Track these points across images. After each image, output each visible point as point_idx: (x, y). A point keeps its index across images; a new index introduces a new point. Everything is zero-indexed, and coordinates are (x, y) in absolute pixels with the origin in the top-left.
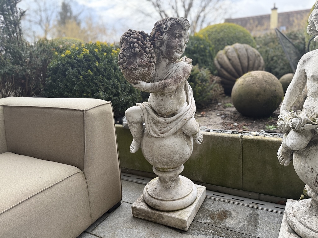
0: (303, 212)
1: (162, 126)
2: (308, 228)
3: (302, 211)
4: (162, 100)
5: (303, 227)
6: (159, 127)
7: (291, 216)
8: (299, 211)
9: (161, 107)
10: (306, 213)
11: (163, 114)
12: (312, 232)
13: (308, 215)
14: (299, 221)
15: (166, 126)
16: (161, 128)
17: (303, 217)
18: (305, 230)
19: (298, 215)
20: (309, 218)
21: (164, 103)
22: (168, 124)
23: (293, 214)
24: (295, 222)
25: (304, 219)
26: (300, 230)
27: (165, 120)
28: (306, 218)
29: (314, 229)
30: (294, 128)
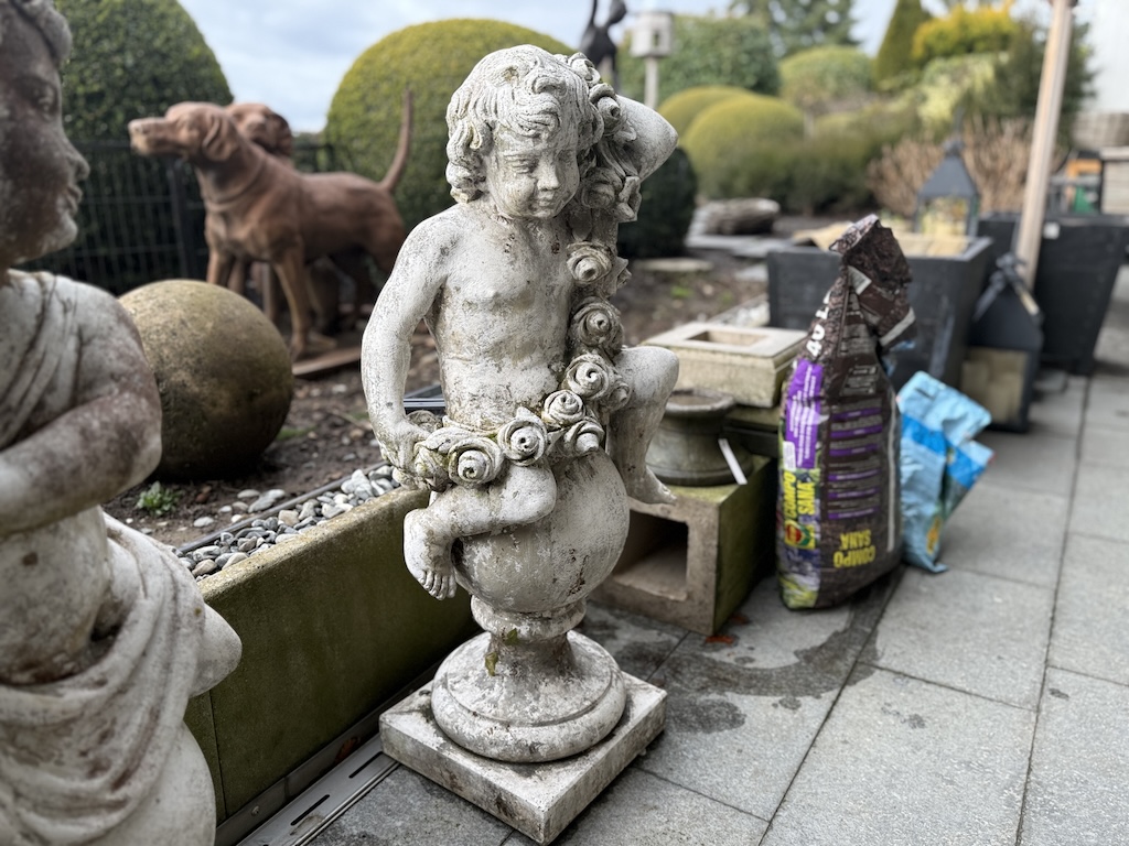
0: (507, 699)
1: (85, 735)
2: (564, 720)
3: (503, 698)
4: (30, 560)
5: (555, 728)
6: (70, 756)
7: (504, 733)
8: (500, 703)
9: (44, 610)
10: (519, 694)
11: (50, 658)
12: (578, 721)
13: (529, 696)
14: (534, 725)
15: (114, 722)
16: (84, 754)
17: (527, 709)
18: (565, 731)
19: (514, 714)
20: (537, 699)
21: (50, 577)
22: (122, 700)
23: (498, 725)
24: (527, 735)
25: (534, 710)
26: (556, 742)
27: (101, 683)
28: (534, 703)
29: (575, 711)
30: (527, 457)
